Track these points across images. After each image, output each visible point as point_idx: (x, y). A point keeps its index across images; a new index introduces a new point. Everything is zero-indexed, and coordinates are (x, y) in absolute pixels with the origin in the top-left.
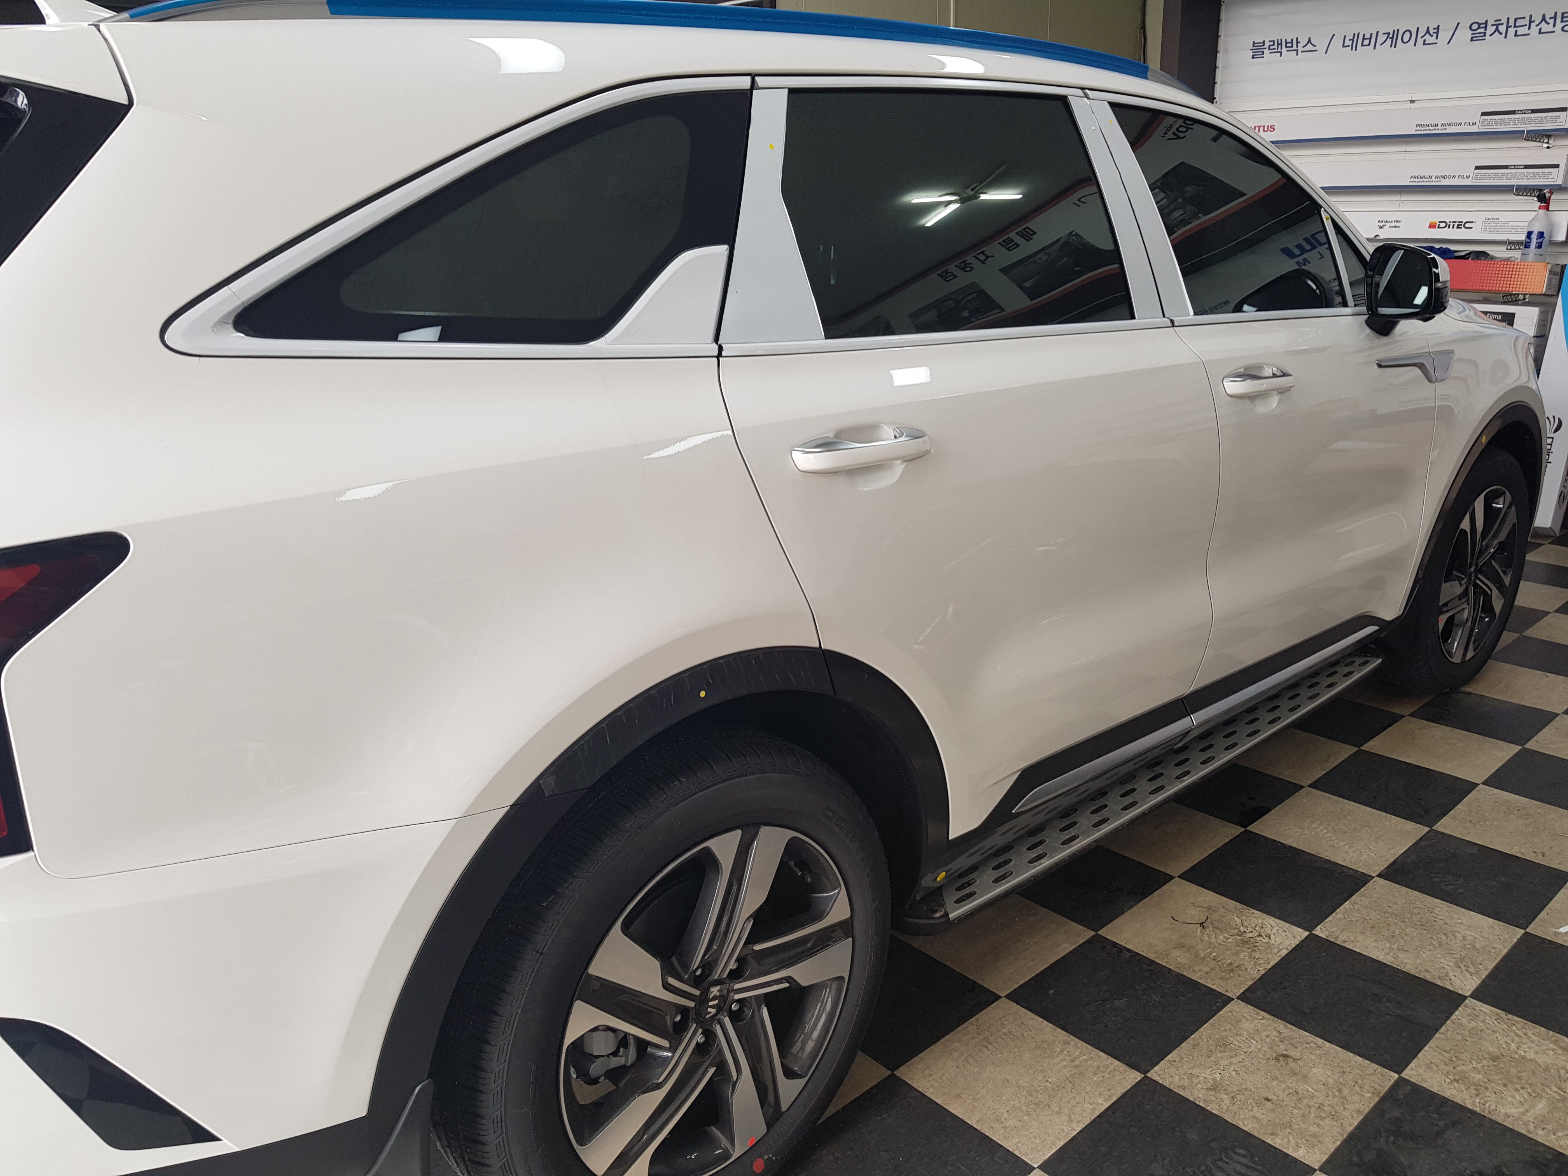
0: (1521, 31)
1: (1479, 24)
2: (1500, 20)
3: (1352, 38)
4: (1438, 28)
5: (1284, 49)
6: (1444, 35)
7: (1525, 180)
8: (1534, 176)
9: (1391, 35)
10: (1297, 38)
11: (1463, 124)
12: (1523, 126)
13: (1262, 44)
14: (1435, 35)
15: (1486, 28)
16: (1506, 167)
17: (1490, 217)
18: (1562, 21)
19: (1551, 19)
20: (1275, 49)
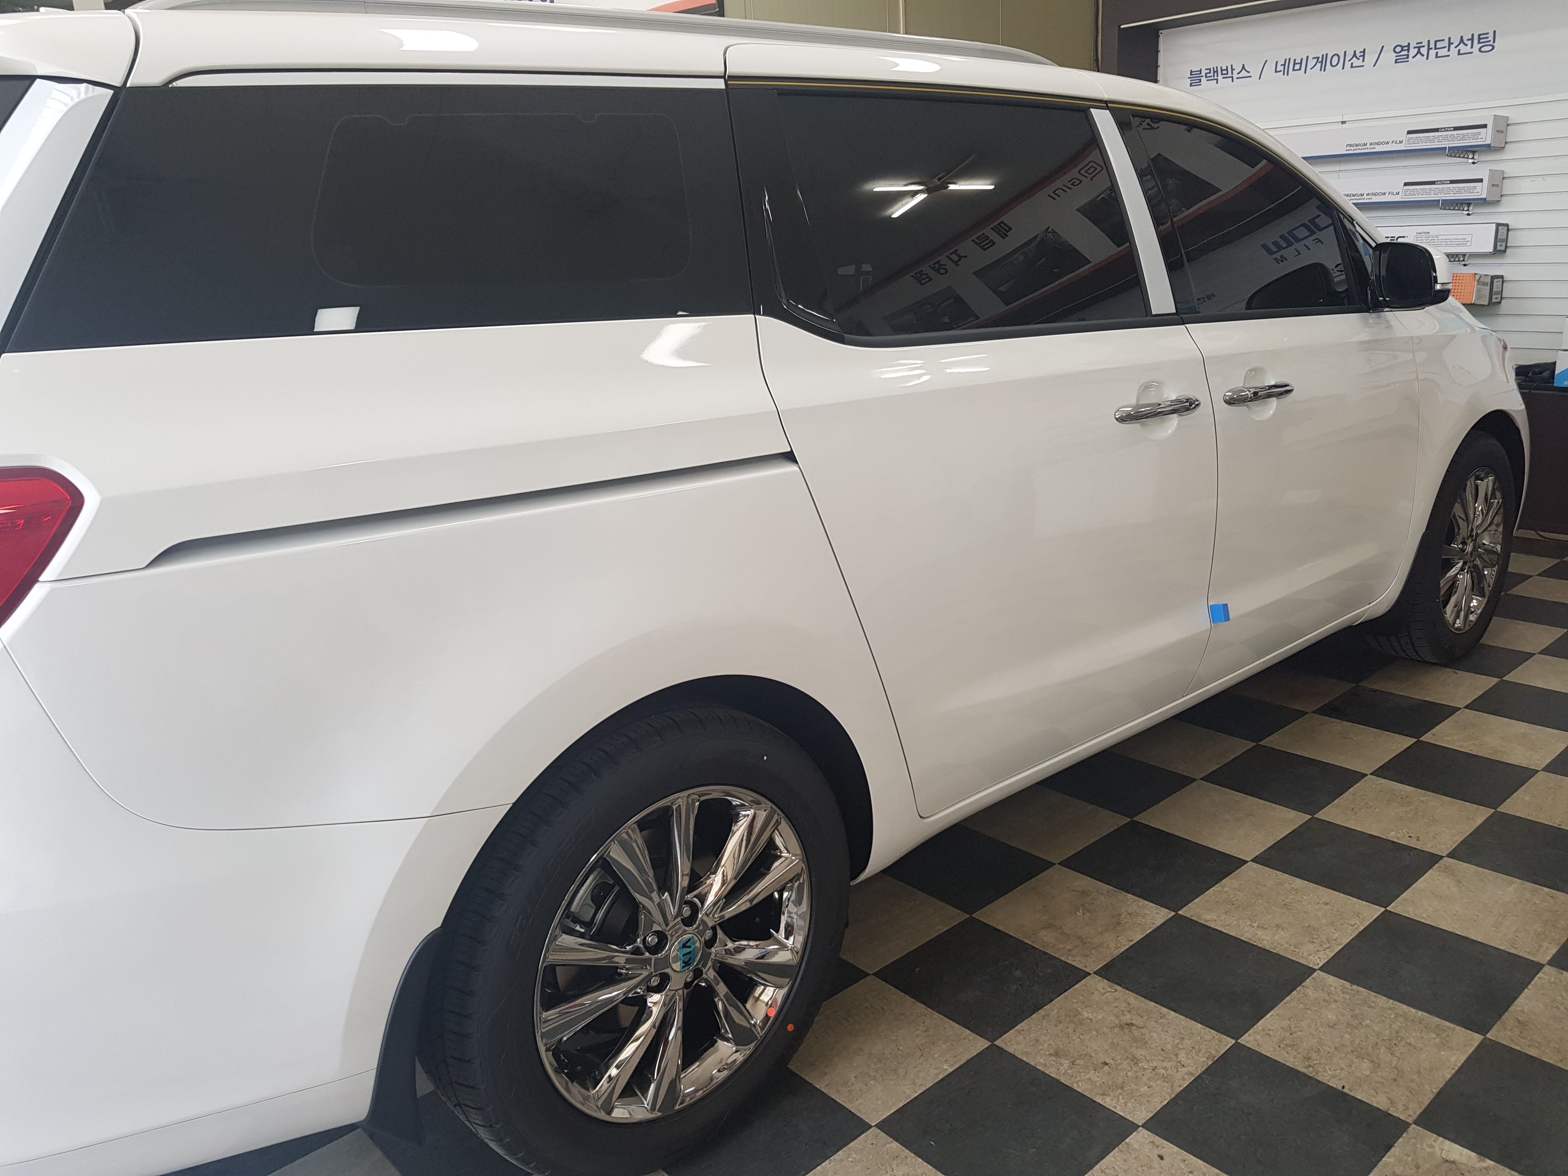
0: (1441, 52)
1: (1402, 47)
2: (1421, 43)
3: (1283, 63)
4: (1364, 51)
5: (1220, 77)
6: (1370, 58)
7: (1452, 195)
8: (1459, 192)
9: (1320, 60)
10: (1232, 65)
11: (1390, 143)
12: (1446, 142)
13: (1199, 72)
14: (1361, 58)
15: (1408, 50)
16: (1433, 183)
17: (1421, 231)
18: (1479, 43)
19: (1468, 40)
20: (1211, 76)
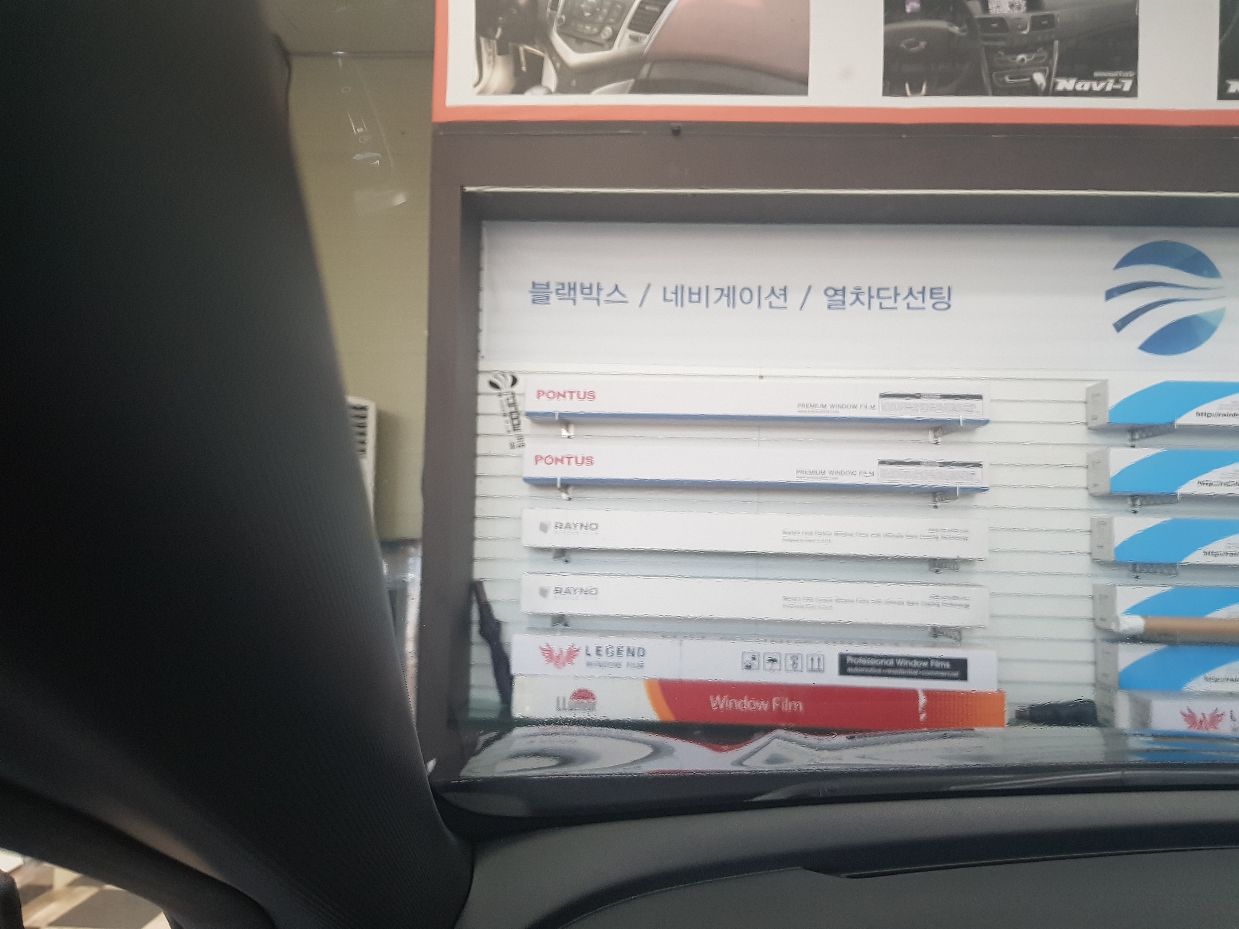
0: (886, 303)
1: (836, 291)
2: (861, 289)
3: (674, 290)
4: (785, 289)
5: (579, 296)
6: (794, 299)
9: (726, 292)
10: (598, 284)
11: (859, 407)
12: (933, 413)
13: (545, 287)
14: (782, 298)
15: (844, 295)
16: (915, 463)
18: (932, 297)
19: (919, 293)
20: (565, 294)
